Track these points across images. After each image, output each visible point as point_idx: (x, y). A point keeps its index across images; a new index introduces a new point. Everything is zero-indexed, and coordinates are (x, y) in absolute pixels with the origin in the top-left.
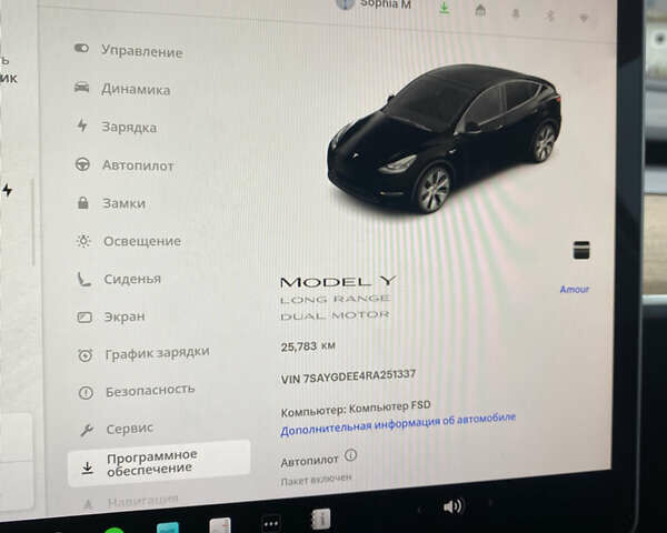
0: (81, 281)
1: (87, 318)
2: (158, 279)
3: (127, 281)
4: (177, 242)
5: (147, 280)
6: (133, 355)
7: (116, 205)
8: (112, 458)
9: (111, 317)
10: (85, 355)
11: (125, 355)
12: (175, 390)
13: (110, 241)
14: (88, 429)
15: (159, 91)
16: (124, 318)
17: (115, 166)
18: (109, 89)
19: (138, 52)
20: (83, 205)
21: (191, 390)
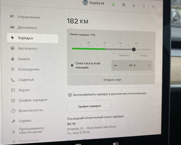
0: (12, 80)
1: (14, 90)
2: (33, 80)
3: (25, 80)
4: (38, 69)
5: (30, 80)
6: (26, 101)
7: (22, 59)
8: (20, 129)
9: (20, 90)
10: (13, 101)
11: (24, 101)
12: (38, 110)
13: (20, 69)
14: (14, 121)
15: (33, 28)
16: (24, 91)
17: (21, 49)
18: (20, 28)
19: (28, 17)
20: (13, 59)
21: (42, 110)
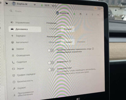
0: (13, 62)
1: (14, 69)
2: (26, 62)
3: (21, 62)
4: (29, 55)
5: (24, 62)
6: (22, 75)
7: (19, 49)
8: (19, 93)
9: (18, 69)
10: (14, 75)
11: (21, 75)
12: (30, 81)
13: (18, 56)
14: (14, 88)
15: (26, 29)
16: (20, 69)
17: (18, 42)
18: (17, 29)
19: (22, 23)
20: (13, 49)
21: (32, 81)
